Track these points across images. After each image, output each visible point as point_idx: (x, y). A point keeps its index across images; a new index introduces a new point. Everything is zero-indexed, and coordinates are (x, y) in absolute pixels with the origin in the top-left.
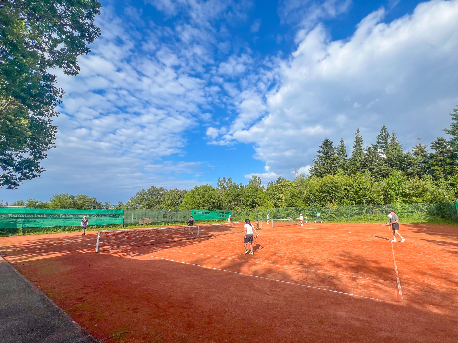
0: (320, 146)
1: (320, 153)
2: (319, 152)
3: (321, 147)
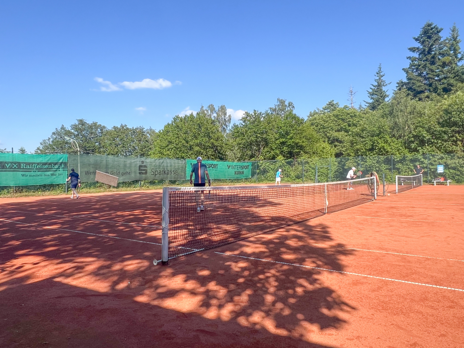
0: (414, 38)
1: (414, 51)
2: (412, 50)
3: (417, 40)
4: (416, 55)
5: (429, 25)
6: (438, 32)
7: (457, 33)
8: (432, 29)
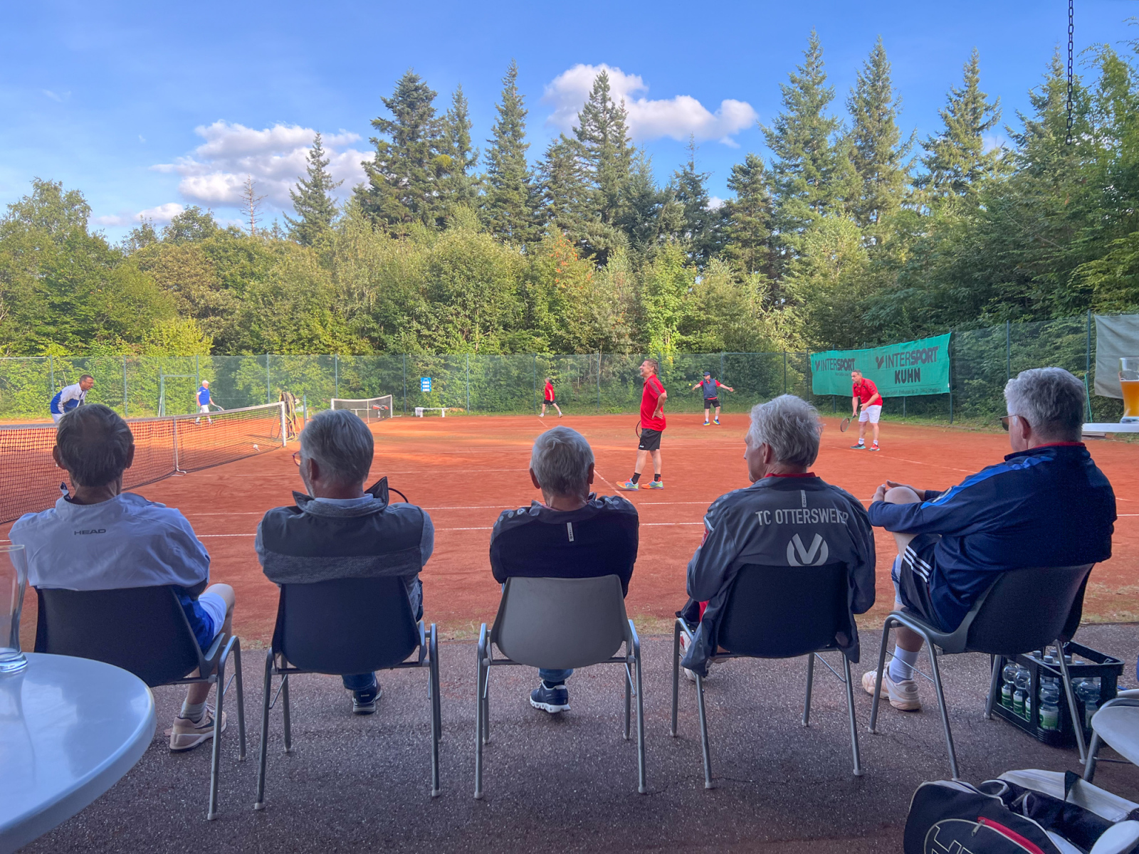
4: (388, 138)
5: (412, 80)
6: (429, 99)
7: (465, 108)
8: (416, 89)
